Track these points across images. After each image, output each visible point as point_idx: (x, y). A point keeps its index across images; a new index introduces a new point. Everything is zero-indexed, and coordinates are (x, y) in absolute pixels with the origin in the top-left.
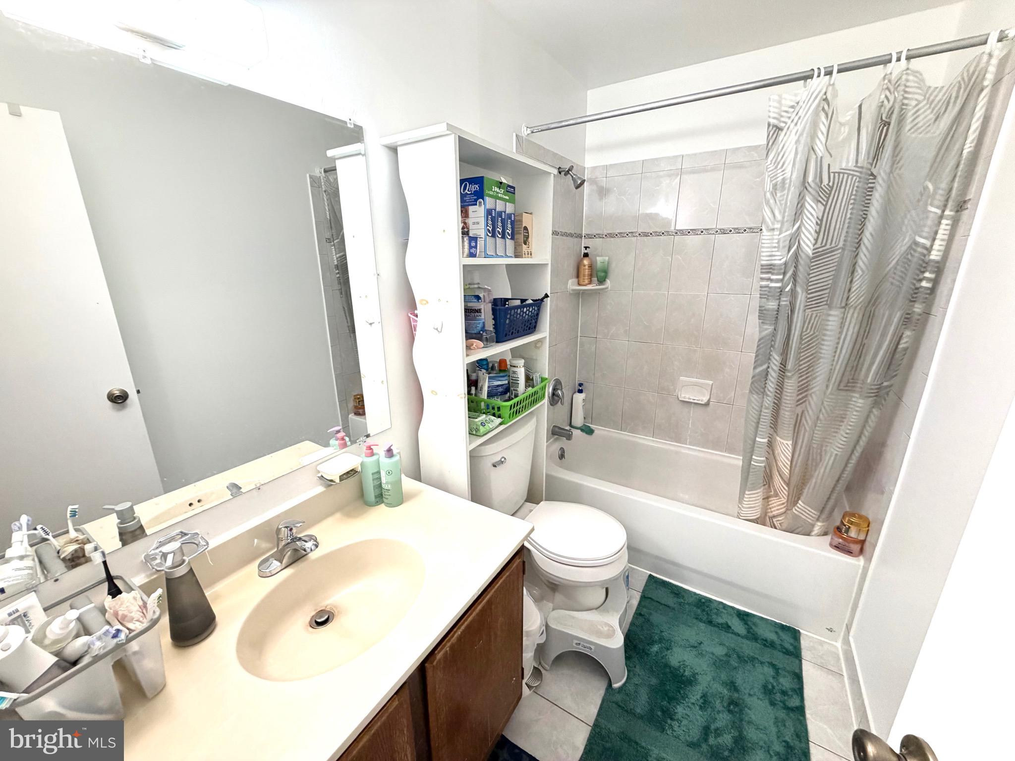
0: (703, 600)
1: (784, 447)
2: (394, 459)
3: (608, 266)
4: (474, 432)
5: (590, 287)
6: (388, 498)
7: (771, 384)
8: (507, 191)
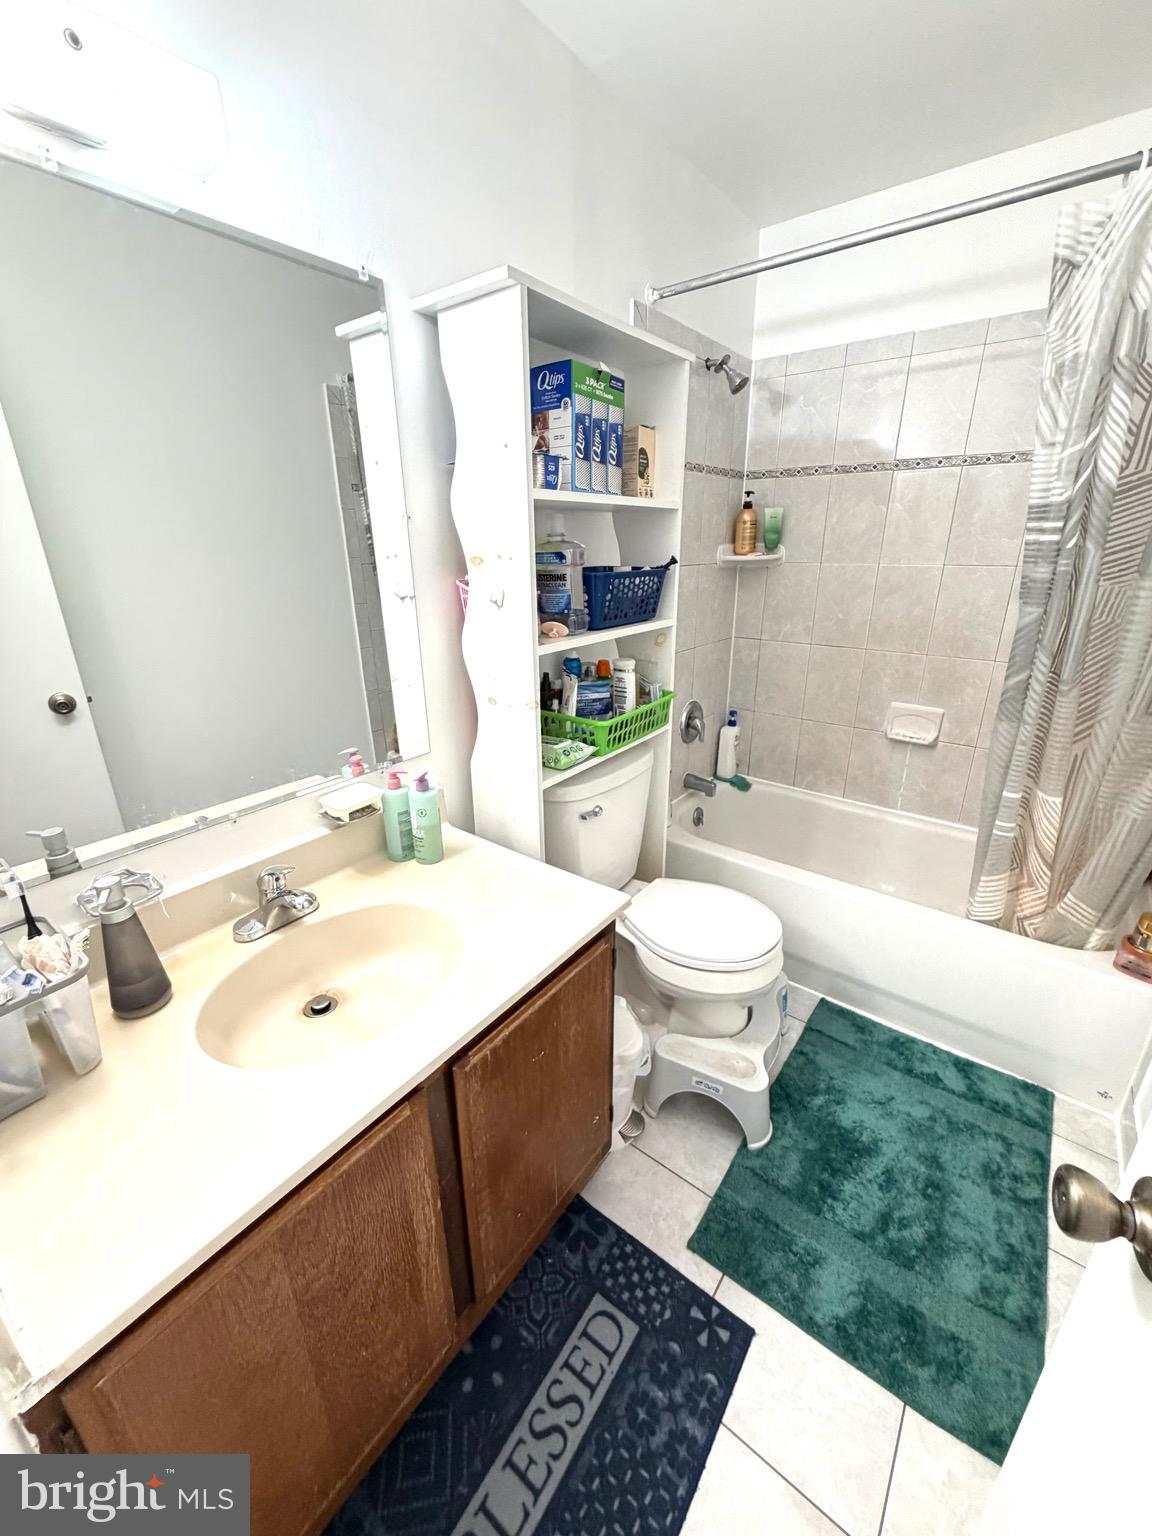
0: (902, 1040)
1: (1049, 806)
2: (428, 794)
3: (783, 522)
4: (553, 764)
5: (751, 557)
6: (422, 850)
7: (1032, 704)
8: (611, 386)
